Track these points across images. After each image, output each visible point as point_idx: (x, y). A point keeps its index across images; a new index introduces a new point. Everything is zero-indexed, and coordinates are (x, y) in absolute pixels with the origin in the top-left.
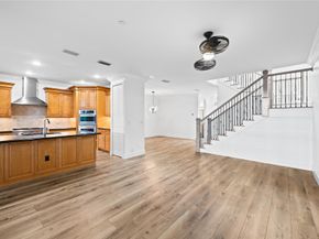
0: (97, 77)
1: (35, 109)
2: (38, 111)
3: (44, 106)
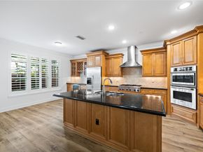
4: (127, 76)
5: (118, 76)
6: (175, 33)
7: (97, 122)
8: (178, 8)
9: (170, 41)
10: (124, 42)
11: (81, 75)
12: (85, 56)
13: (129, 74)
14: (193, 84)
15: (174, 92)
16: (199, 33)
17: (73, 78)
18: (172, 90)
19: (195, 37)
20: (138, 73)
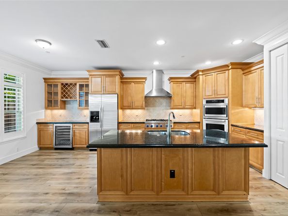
0: (237, 42)
1: (161, 100)
2: (164, 102)
3: (169, 97)
4: (151, 109)
5: (142, 108)
6: (209, 64)
7: (172, 174)
8: (232, 43)
9: (203, 71)
10: (156, 63)
11: (68, 106)
12: (85, 74)
13: (154, 106)
14: (225, 116)
15: (207, 124)
16: (232, 68)
17: (49, 112)
18: (205, 122)
19: (227, 72)
20: (164, 104)
